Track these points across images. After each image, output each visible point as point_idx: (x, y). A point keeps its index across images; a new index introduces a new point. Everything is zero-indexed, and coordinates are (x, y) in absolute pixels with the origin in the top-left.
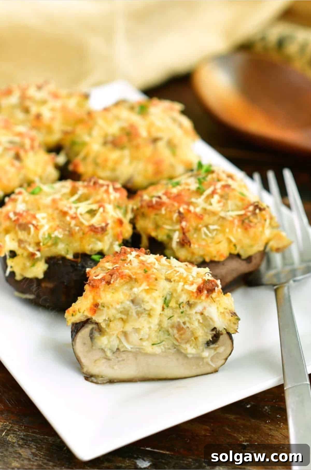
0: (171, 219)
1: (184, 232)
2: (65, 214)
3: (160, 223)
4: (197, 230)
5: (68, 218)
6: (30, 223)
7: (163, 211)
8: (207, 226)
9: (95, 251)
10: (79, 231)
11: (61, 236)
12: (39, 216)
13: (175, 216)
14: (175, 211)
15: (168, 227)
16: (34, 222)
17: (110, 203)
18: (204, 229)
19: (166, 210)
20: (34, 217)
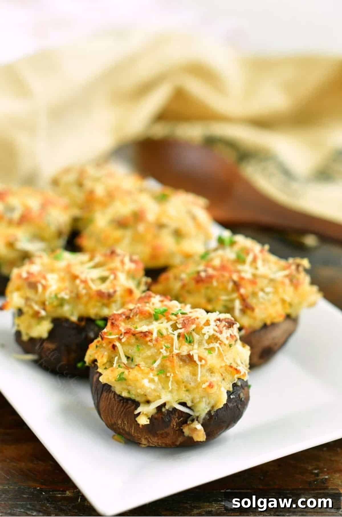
0: (225, 289)
1: (243, 299)
2: (75, 277)
3: (213, 295)
4: (254, 294)
5: (78, 282)
6: (39, 282)
7: (215, 284)
8: (262, 290)
9: (100, 316)
10: (86, 294)
11: (67, 297)
12: (49, 276)
13: (230, 285)
14: (228, 282)
15: (224, 297)
16: (43, 282)
17: (122, 272)
18: (261, 294)
19: (217, 281)
20: (45, 278)
